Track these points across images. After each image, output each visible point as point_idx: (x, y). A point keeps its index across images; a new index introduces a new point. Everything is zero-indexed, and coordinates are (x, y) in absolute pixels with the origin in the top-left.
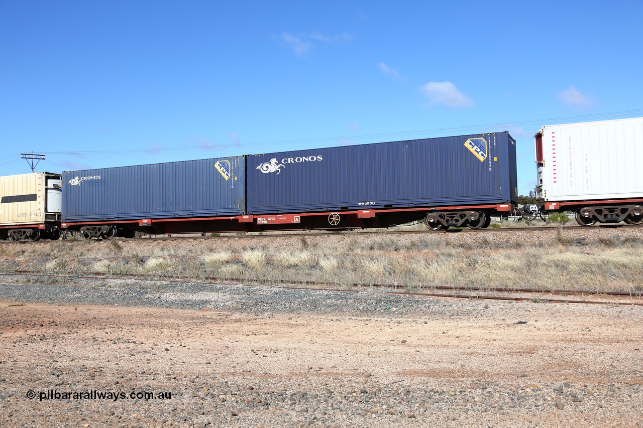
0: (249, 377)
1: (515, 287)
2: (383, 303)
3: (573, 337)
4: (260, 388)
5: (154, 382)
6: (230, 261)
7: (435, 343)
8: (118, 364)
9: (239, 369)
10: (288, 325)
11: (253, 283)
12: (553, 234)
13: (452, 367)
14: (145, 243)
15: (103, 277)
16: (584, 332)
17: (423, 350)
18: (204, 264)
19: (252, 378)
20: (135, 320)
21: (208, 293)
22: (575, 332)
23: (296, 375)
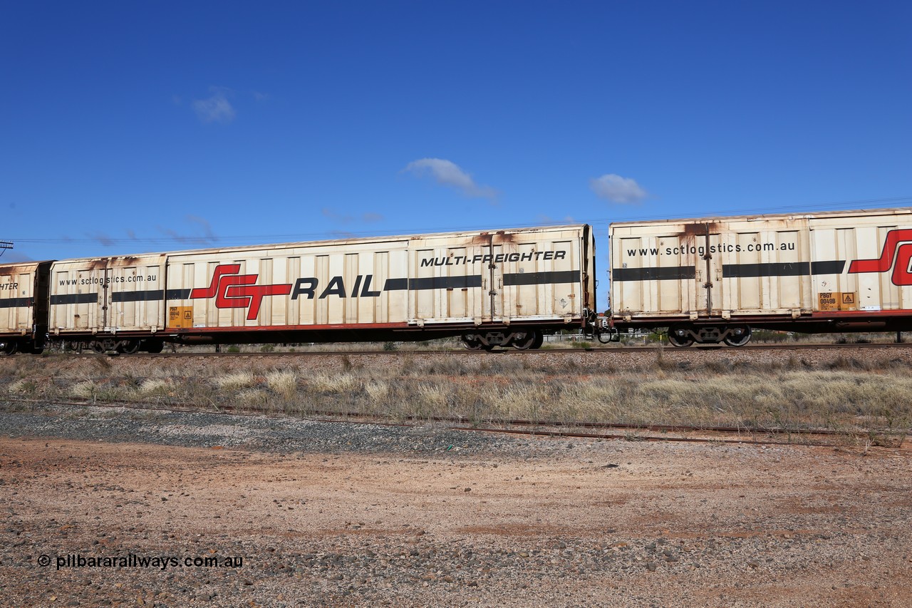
0: (269, 536)
1: (606, 422)
2: (443, 441)
3: (671, 483)
4: (282, 550)
5: (146, 542)
6: (250, 385)
7: (507, 492)
8: (98, 518)
9: (257, 525)
10: (322, 468)
11: (279, 415)
12: (653, 357)
13: (525, 521)
14: (141, 360)
15: (85, 403)
16: (686, 477)
17: (491, 501)
18: (216, 389)
19: (273, 536)
20: (124, 461)
21: (221, 426)
22: (674, 477)
23: (330, 532)
